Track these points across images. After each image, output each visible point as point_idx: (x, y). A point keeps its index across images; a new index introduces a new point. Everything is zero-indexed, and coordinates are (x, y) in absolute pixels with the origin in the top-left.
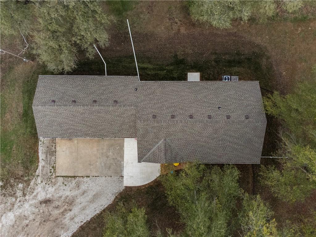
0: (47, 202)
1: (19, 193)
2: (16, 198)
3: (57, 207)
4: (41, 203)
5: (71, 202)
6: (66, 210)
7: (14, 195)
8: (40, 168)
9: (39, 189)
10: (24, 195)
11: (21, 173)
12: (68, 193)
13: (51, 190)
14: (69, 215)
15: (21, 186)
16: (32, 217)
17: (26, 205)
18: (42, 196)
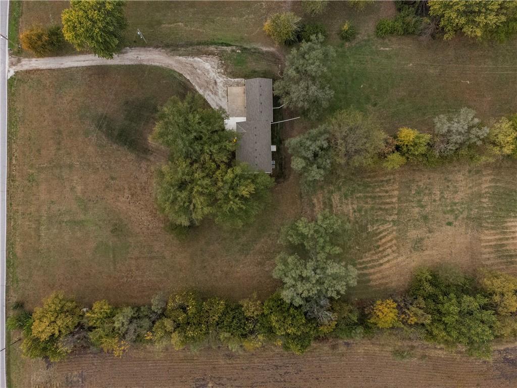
0: (216, 83)
1: (219, 70)
2: (217, 69)
3: (213, 88)
4: (215, 81)
5: (216, 94)
6: (212, 92)
7: (218, 68)
8: (231, 79)
9: (221, 79)
10: (218, 73)
11: (228, 71)
12: (220, 92)
13: (221, 85)
14: (210, 93)
15: (223, 71)
16: (209, 77)
17: (214, 74)
18: (218, 81)
